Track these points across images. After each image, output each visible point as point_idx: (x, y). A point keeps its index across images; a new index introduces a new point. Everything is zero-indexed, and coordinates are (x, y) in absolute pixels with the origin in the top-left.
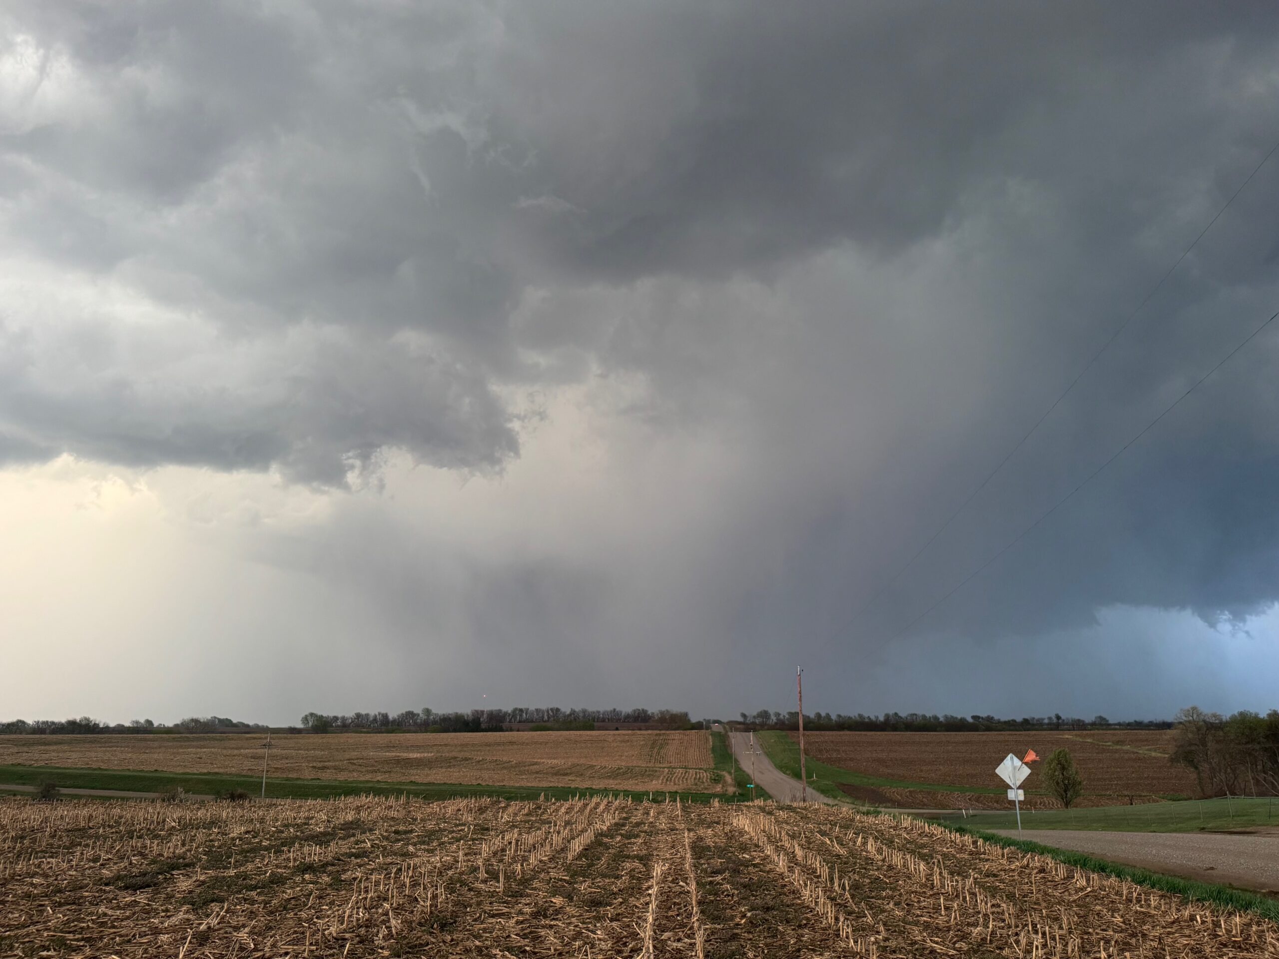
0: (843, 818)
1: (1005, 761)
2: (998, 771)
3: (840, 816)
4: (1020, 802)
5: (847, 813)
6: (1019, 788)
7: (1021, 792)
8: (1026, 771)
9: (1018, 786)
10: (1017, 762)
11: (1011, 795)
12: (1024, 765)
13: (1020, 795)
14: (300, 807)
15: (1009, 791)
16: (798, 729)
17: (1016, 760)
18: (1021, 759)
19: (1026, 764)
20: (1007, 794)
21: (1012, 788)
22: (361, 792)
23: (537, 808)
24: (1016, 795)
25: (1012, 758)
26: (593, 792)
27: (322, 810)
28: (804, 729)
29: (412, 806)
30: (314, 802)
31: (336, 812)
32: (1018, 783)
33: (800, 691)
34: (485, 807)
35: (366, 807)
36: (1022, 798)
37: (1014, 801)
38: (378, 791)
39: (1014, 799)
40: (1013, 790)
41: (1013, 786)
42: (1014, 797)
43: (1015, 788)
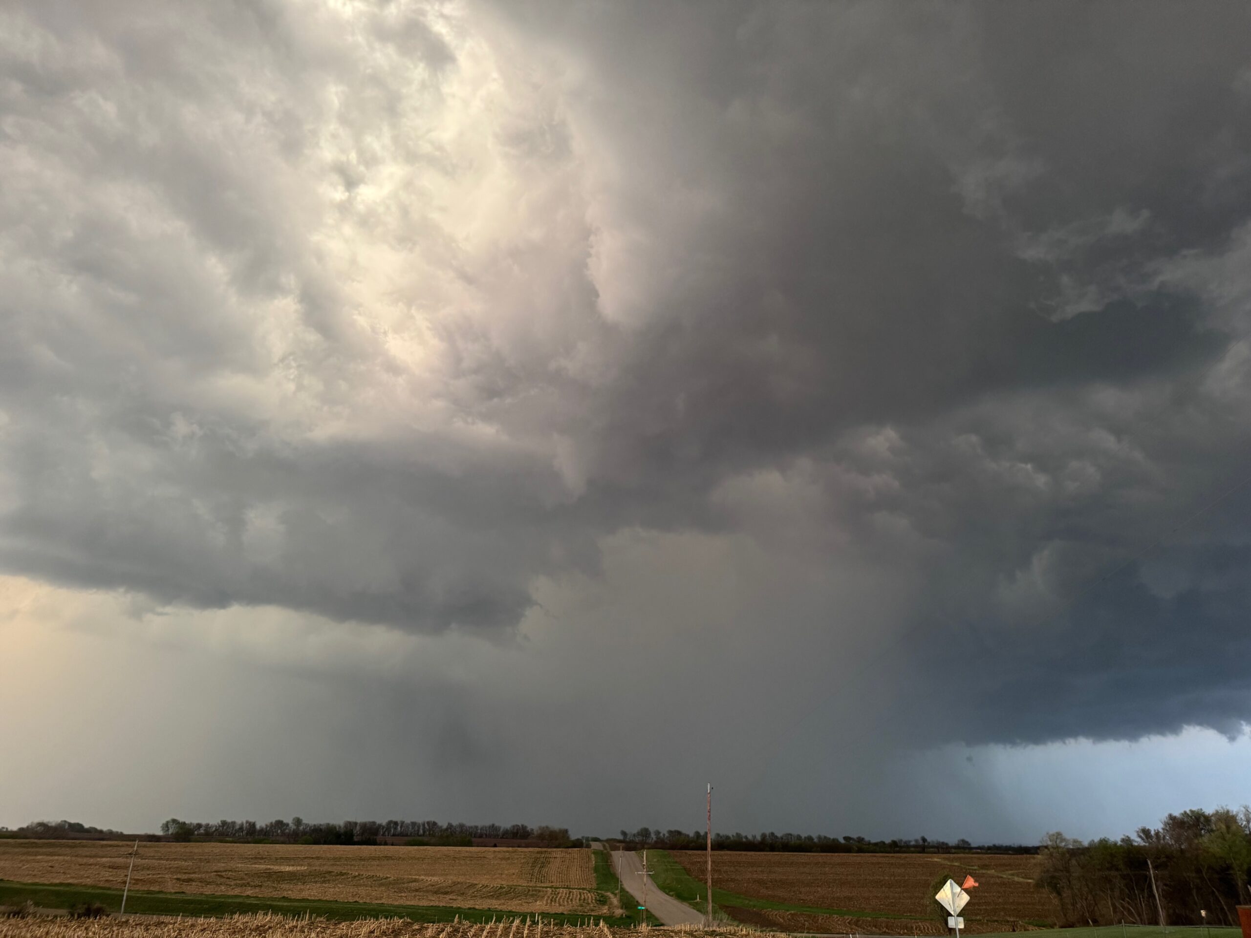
1: (944, 887)
2: (938, 897)
4: (960, 930)
6: (958, 916)
7: (961, 919)
8: (965, 898)
9: (957, 913)
10: (958, 889)
11: (952, 922)
12: (963, 892)
13: (961, 923)
15: (949, 918)
17: (955, 885)
18: (960, 884)
19: (964, 889)
20: (947, 921)
21: (951, 915)
24: (957, 923)
25: (951, 884)
32: (958, 910)
33: (710, 809)
36: (962, 926)
37: (954, 930)
39: (955, 927)
40: (953, 918)
41: (952, 913)
42: (954, 925)
43: (956, 916)
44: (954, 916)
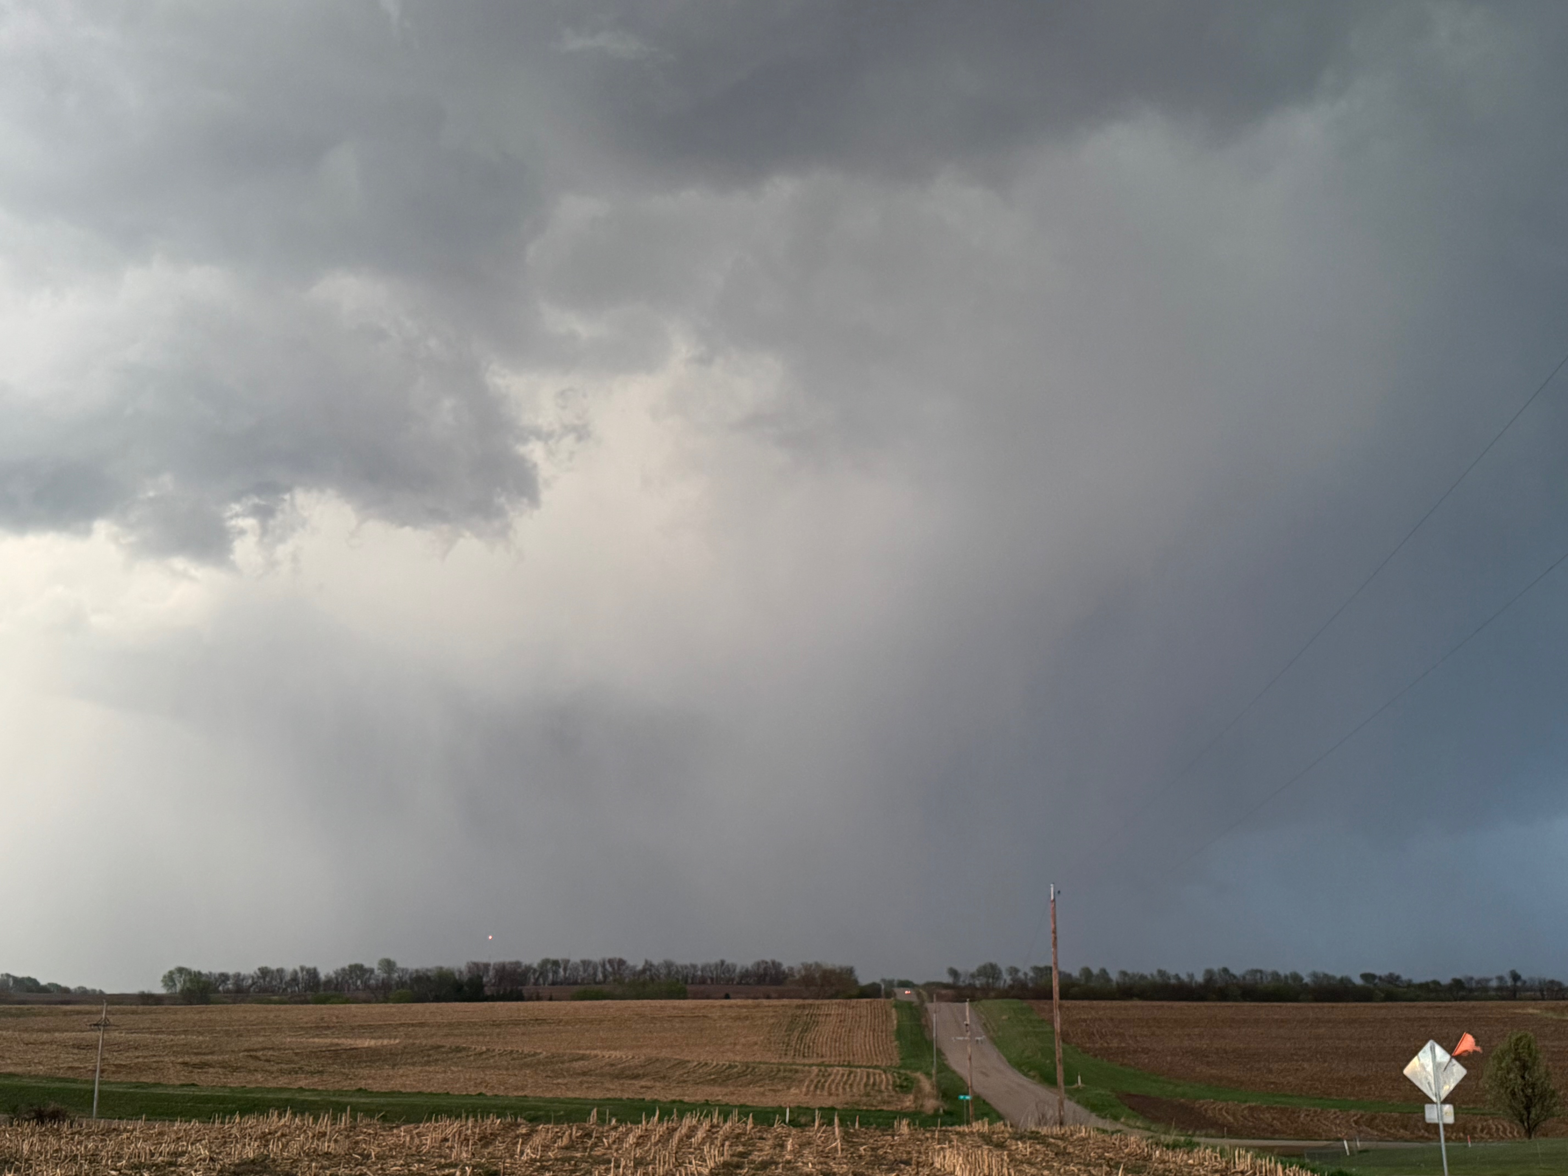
0: (1129, 1154)
1: (1420, 1054)
2: (1407, 1071)
3: (1126, 1151)
4: (1445, 1126)
5: (1138, 1145)
6: (1445, 1101)
7: (1446, 1109)
8: (1458, 1072)
9: (1442, 1099)
10: (1442, 1055)
11: (1432, 1114)
12: (1454, 1061)
13: (1448, 1115)
14: (161, 1134)
15: (1427, 1107)
16: (1051, 998)
17: (1439, 1050)
18: (1450, 1049)
19: (1459, 1058)
20: (1423, 1112)
21: (1431, 1102)
22: (269, 1107)
23: (586, 1135)
24: (1440, 1114)
25: (1433, 1050)
26: (683, 1108)
27: (201, 1140)
28: (1061, 998)
29: (362, 1132)
30: (186, 1126)
31: (225, 1142)
32: (1444, 1093)
33: (1055, 928)
34: (491, 1134)
35: (279, 1134)
36: (1450, 1119)
37: (1437, 1126)
38: (300, 1107)
39: (1436, 1121)
40: (1435, 1106)
41: (1434, 1099)
42: (1436, 1117)
43: (1439, 1102)
44: (1436, 1103)
